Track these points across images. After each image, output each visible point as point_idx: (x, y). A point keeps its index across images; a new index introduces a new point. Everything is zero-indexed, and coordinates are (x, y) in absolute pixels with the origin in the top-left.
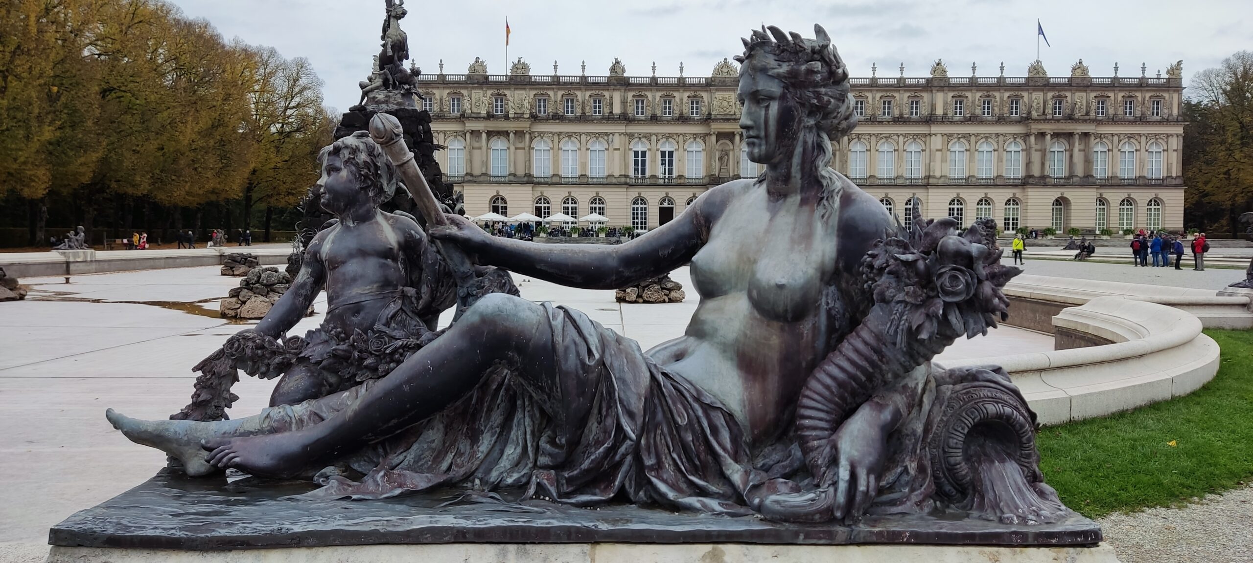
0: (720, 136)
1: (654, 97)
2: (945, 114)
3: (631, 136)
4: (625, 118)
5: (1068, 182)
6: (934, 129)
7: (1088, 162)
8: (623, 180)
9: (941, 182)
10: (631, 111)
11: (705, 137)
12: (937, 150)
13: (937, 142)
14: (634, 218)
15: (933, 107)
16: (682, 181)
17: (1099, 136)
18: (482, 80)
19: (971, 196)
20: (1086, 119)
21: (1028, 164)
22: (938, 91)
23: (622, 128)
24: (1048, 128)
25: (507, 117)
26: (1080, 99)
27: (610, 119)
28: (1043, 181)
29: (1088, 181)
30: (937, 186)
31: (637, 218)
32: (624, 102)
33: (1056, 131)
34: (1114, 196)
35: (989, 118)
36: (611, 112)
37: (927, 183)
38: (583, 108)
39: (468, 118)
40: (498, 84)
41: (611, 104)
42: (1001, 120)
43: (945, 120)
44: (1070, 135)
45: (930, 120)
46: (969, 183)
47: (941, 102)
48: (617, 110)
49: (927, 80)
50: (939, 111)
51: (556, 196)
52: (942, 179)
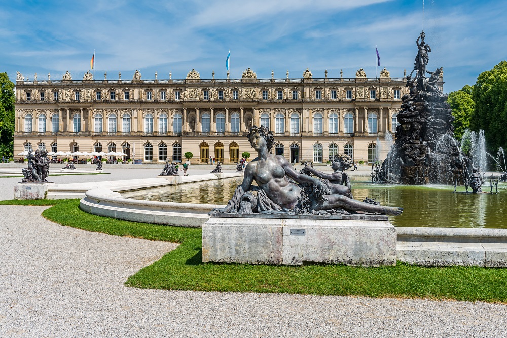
1: (156, 90)
2: (311, 98)
3: (144, 111)
4: (140, 101)
5: (375, 135)
6: (305, 106)
7: (389, 124)
8: (139, 134)
9: (308, 135)
10: (144, 97)
11: (182, 111)
12: (307, 118)
13: (306, 113)
14: (146, 154)
15: (303, 94)
16: (170, 134)
18: (69, 83)
19: (325, 143)
20: (386, 101)
22: (306, 85)
23: (139, 107)
25: (79, 102)
27: (133, 102)
28: (363, 135)
30: (306, 137)
31: (148, 154)
32: (140, 93)
33: (370, 107)
35: (335, 100)
36: (133, 98)
37: (301, 136)
38: (119, 96)
39: (59, 103)
40: (77, 85)
41: (133, 94)
42: (341, 101)
45: (303, 101)
46: (324, 136)
47: (308, 92)
48: (136, 97)
49: (301, 79)
50: (307, 97)
51: (104, 143)
52: (309, 133)
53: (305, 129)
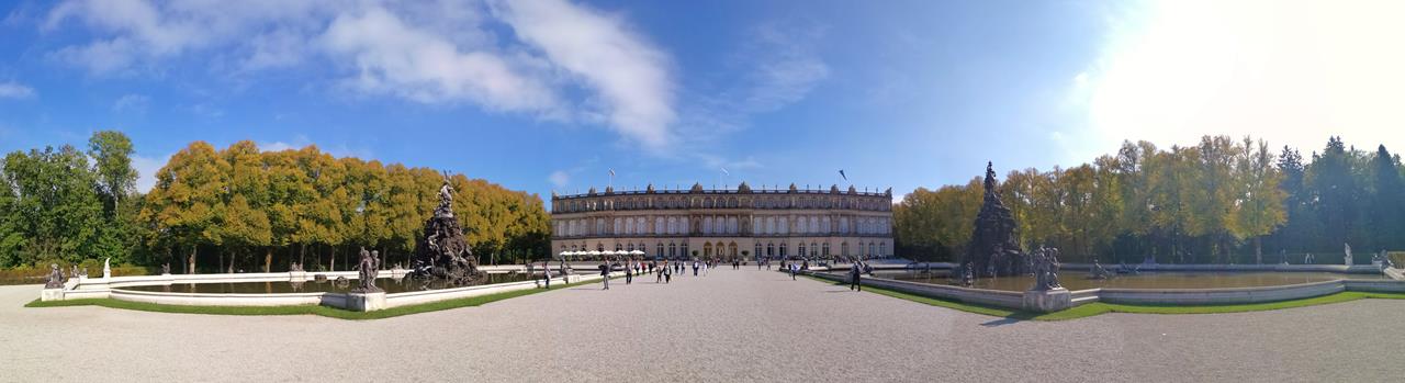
0: (695, 215)
1: (666, 198)
2: (796, 205)
3: (656, 216)
4: (654, 208)
5: (848, 235)
6: (792, 212)
7: (856, 228)
8: (653, 234)
10: (657, 205)
11: (688, 216)
12: (793, 220)
13: (793, 218)
15: (791, 202)
16: (679, 234)
17: (860, 216)
18: (594, 195)
19: (808, 242)
20: (854, 208)
21: (832, 227)
22: (792, 195)
23: (652, 212)
24: (840, 211)
25: (604, 209)
26: (851, 200)
27: (647, 208)
28: (837, 234)
29: (856, 234)
32: (653, 201)
33: (842, 213)
34: (867, 241)
35: (815, 207)
36: (648, 205)
37: (789, 235)
38: (635, 204)
40: (600, 196)
41: (648, 202)
42: (820, 208)
43: (795, 208)
44: (848, 216)
45: (790, 207)
46: (806, 235)
47: (794, 200)
48: (650, 205)
49: (788, 190)
50: (793, 204)
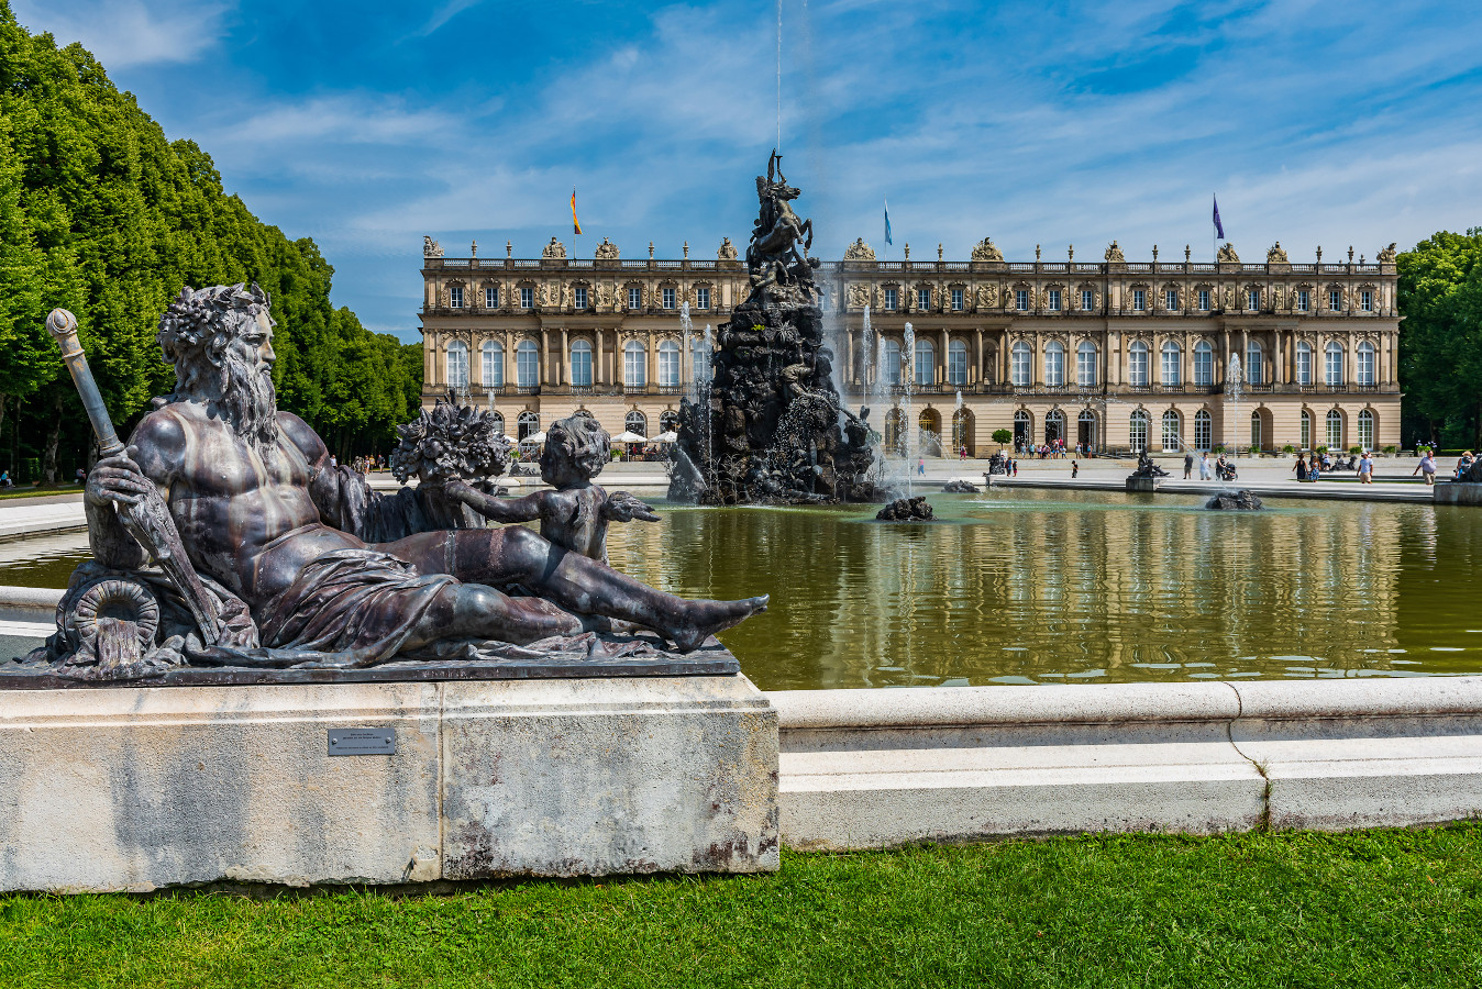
0: (856, 334)
2: (1123, 308)
5: (1268, 390)
6: (1112, 325)
9: (1120, 390)
12: (1115, 351)
13: (1114, 341)
15: (1107, 299)
17: (1301, 334)
18: (561, 266)
19: (1156, 408)
20: (1287, 314)
21: (1222, 368)
22: (1115, 279)
24: (1244, 325)
25: (592, 311)
26: (1279, 290)
27: (719, 313)
29: (1289, 389)
30: (1115, 395)
33: (1254, 329)
34: (1320, 408)
35: (1174, 313)
36: (720, 305)
37: (1103, 392)
39: (545, 313)
40: (581, 272)
41: (720, 295)
42: (1188, 315)
43: (1123, 315)
44: (1267, 334)
45: (1105, 315)
46: (1153, 392)
47: (1117, 293)
48: (727, 302)
49: (1101, 265)
50: (1116, 305)
51: (651, 411)
52: (1121, 386)
53: (1112, 377)
